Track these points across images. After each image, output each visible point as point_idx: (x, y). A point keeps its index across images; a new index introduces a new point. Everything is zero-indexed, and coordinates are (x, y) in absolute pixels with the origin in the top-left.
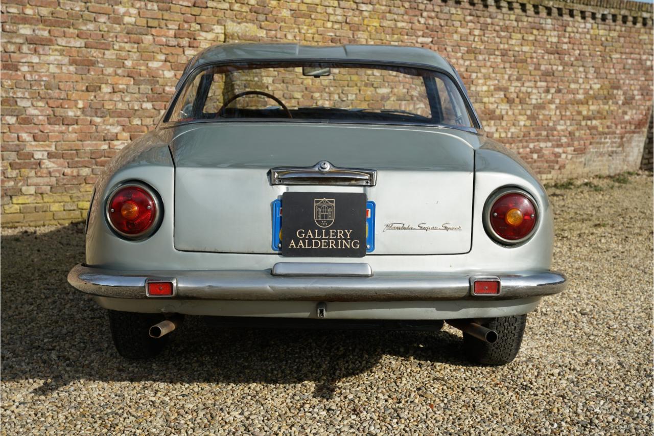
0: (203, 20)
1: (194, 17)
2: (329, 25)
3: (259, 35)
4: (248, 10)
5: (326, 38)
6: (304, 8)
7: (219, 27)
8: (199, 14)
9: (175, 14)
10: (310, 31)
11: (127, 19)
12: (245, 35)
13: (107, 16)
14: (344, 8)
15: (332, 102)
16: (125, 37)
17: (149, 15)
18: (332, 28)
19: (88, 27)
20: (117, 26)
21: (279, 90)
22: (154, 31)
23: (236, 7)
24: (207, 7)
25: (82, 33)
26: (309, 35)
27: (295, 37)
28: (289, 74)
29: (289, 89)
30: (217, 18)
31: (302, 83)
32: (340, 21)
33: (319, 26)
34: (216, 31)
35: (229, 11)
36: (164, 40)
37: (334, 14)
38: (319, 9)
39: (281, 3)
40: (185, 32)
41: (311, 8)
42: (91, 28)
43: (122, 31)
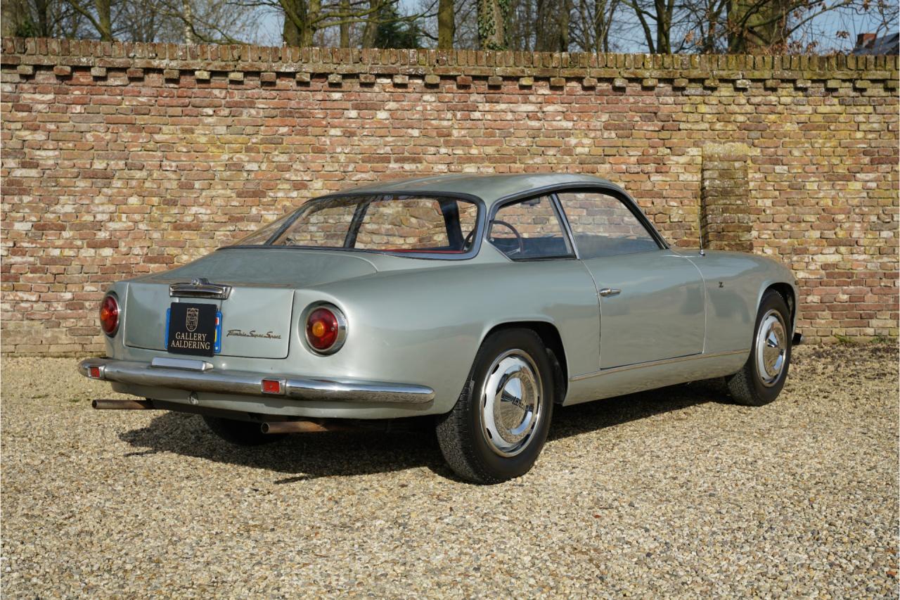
0: (674, 143)
1: (662, 141)
2: (859, 135)
3: (750, 154)
4: (736, 128)
5: (854, 151)
6: (818, 118)
7: (695, 149)
8: (669, 137)
9: (638, 140)
10: (828, 145)
11: (579, 150)
12: (729, 156)
13: (557, 149)
14: (883, 114)
15: (865, 225)
16: (578, 167)
17: (605, 143)
18: (865, 138)
19: (535, 160)
20: (568, 157)
21: (782, 213)
22: (611, 159)
23: (718, 126)
24: (679, 130)
25: (528, 167)
26: (826, 149)
27: (805, 152)
28: (797, 194)
29: (797, 212)
31: (817, 204)
32: (878, 129)
33: (842, 137)
34: (691, 154)
35: (709, 131)
36: (624, 167)
37: (867, 122)
38: (842, 118)
39: (783, 116)
40: (650, 157)
41: (830, 119)
42: (539, 162)
43: (574, 162)
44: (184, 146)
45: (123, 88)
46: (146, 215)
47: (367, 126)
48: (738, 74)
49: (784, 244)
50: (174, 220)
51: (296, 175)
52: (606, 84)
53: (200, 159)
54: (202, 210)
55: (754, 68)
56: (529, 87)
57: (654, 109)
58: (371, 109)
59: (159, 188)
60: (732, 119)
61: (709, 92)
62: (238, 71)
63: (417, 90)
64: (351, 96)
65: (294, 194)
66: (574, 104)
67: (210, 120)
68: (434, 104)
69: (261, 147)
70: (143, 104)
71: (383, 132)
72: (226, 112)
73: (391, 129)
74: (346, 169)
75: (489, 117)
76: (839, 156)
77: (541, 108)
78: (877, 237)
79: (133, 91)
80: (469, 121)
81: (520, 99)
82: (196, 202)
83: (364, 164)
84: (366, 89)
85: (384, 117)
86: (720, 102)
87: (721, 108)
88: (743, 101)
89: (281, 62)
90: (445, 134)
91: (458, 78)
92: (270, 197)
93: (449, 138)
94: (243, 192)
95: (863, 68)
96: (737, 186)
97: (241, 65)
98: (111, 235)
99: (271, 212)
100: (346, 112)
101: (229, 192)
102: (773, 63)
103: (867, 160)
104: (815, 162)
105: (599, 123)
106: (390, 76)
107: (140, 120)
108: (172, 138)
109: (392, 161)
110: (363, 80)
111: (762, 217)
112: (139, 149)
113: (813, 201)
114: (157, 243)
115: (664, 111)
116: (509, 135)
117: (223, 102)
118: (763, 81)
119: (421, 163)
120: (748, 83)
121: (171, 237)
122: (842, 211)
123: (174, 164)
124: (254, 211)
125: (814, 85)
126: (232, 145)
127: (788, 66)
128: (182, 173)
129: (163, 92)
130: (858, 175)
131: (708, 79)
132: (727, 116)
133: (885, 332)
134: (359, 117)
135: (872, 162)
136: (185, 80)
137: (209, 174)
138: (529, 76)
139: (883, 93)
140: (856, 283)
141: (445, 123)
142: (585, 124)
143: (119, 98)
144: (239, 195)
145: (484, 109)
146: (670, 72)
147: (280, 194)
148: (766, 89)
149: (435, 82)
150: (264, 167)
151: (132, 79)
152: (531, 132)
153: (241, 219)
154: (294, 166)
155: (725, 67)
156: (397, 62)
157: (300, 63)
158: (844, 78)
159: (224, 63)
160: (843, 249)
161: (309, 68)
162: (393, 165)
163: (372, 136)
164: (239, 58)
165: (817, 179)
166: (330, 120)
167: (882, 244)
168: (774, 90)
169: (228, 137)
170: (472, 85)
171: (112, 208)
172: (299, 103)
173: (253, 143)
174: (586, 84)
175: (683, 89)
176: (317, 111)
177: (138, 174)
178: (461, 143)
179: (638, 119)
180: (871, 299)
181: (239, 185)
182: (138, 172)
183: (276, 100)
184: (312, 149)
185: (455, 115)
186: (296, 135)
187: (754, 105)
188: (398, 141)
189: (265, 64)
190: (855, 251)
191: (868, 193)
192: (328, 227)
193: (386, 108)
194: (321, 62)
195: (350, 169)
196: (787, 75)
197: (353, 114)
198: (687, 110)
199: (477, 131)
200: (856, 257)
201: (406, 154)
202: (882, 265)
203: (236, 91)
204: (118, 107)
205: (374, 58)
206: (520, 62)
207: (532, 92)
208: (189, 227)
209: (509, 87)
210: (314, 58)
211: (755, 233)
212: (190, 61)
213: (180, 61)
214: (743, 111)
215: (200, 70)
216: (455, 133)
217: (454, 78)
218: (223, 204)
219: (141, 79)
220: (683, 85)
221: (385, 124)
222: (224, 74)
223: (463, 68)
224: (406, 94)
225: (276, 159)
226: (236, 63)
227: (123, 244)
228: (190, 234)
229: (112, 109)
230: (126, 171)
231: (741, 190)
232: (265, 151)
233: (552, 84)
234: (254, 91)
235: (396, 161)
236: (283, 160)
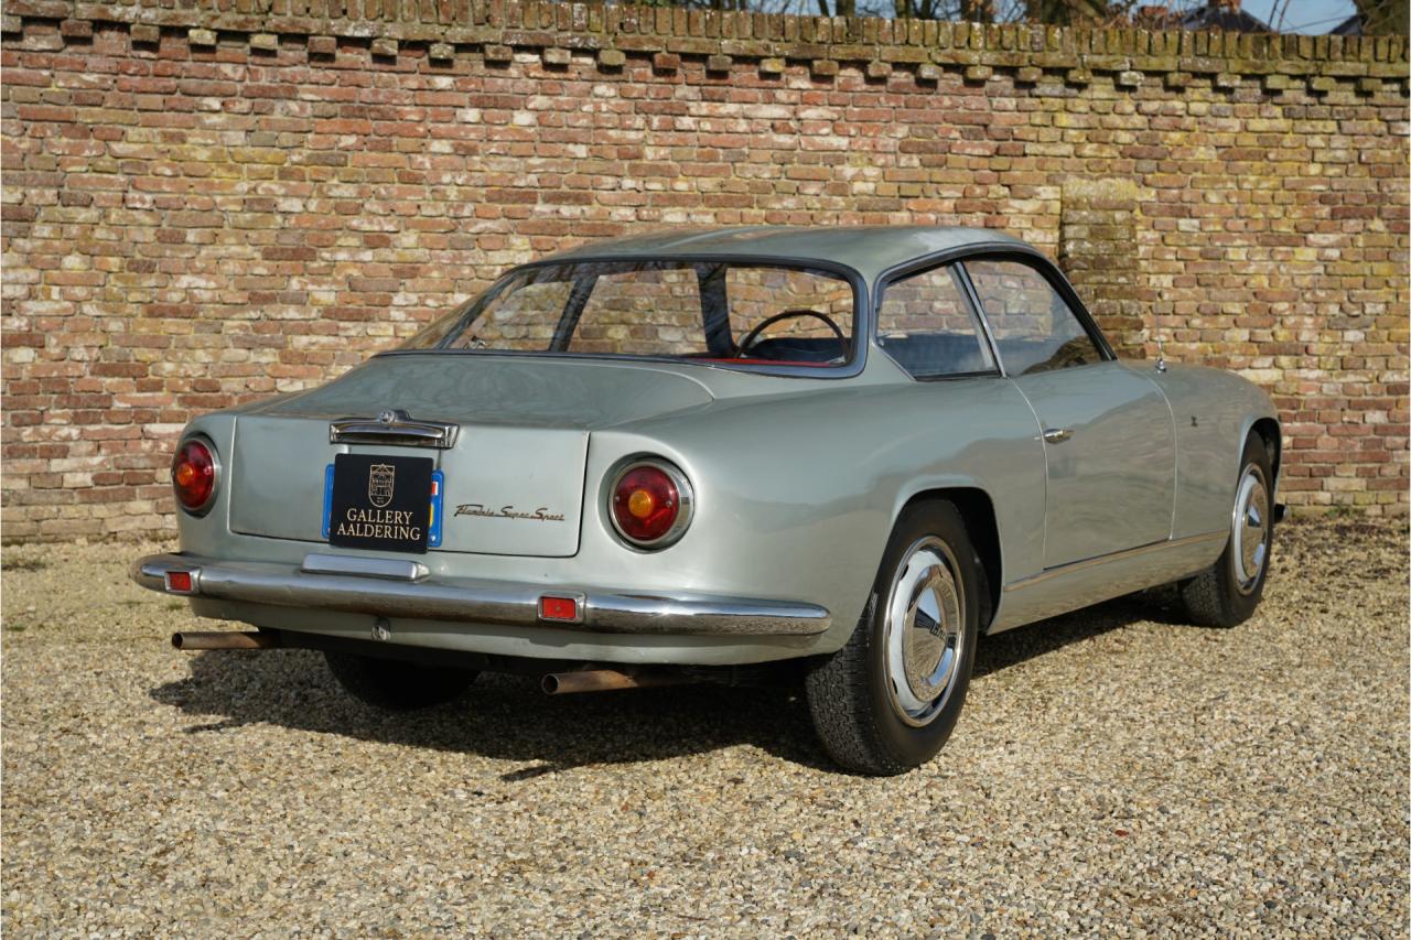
0: (1015, 178)
1: (996, 174)
2: (1314, 169)
3: (1139, 199)
4: (1117, 154)
5: (1305, 196)
6: (1249, 141)
7: (1050, 189)
8: (1007, 167)
9: (957, 171)
10: (1264, 185)
11: (858, 186)
12: (1106, 201)
13: (821, 184)
14: (1353, 135)
15: (1320, 320)
16: (856, 217)
17: (902, 175)
18: (1322, 174)
19: (785, 204)
20: (840, 199)
21: (1188, 299)
22: (911, 204)
23: (1089, 150)
24: (1025, 155)
25: (773, 215)
26: (1261, 192)
27: (1227, 197)
28: (1214, 267)
29: (1212, 296)
30: (1045, 173)
31: (1245, 284)
32: (1343, 160)
33: (1287, 172)
34: (1044, 196)
35: (1074, 158)
36: (932, 217)
37: (1328, 148)
38: (1288, 140)
39: (1192, 135)
40: (976, 202)
41: (1269, 140)
42: (791, 206)
43: (848, 208)
44: (168, 166)
45: (53, 55)
46: (97, 290)
47: (496, 138)
48: (1124, 62)
49: (1191, 351)
50: (148, 299)
51: (371, 222)
52: (904, 74)
53: (198, 189)
54: (201, 282)
55: (1149, 52)
56: (775, 76)
57: (983, 119)
58: (503, 108)
59: (120, 240)
60: (1111, 138)
61: (1074, 92)
62: (269, 33)
63: (584, 77)
64: (470, 82)
65: (367, 256)
66: (850, 107)
67: (215, 119)
68: (613, 102)
69: (308, 171)
70: (90, 86)
71: (524, 148)
72: (245, 105)
73: (538, 144)
74: (459, 213)
75: (707, 126)
76: (1283, 204)
77: (795, 113)
78: (1339, 340)
79: (72, 62)
80: (673, 133)
81: (760, 96)
82: (189, 268)
83: (490, 204)
84: (495, 72)
85: (526, 123)
86: (1092, 109)
87: (1094, 120)
88: (1130, 108)
89: (345, 18)
90: (632, 155)
91: (657, 57)
92: (323, 259)
93: (638, 162)
94: (275, 251)
95: (1324, 56)
96: (1118, 251)
97: (273, 21)
98: (30, 324)
99: (325, 287)
100: (459, 111)
101: (249, 250)
102: (1180, 44)
103: (1325, 211)
104: (1243, 214)
105: (892, 141)
106: (538, 49)
107: (84, 115)
108: (145, 150)
109: (540, 201)
110: (491, 56)
111: (1157, 304)
112: (84, 169)
113: (1239, 280)
114: (116, 340)
115: (1000, 122)
116: (742, 158)
117: (239, 87)
118: (1162, 74)
119: (589, 203)
120: (1139, 77)
121: (143, 330)
122: (1284, 297)
123: (148, 198)
124: (295, 284)
125: (1245, 84)
126: (255, 166)
127: (1205, 50)
128: (163, 213)
129: (129, 64)
130: (1311, 236)
131: (1074, 68)
132: (1103, 133)
133: (1348, 500)
134: (483, 120)
135: (1333, 215)
136: (170, 45)
137: (214, 217)
138: (778, 57)
139: (1353, 100)
140: (1303, 417)
141: (632, 135)
142: (869, 141)
143: (46, 73)
144: (268, 256)
145: (699, 113)
146: (1013, 56)
147: (342, 256)
148: (1167, 88)
149: (617, 63)
150: (313, 205)
151: (70, 40)
152: (778, 154)
153: (269, 299)
154: (367, 206)
155: (1102, 49)
156: (551, 24)
157: (380, 21)
158: (1295, 72)
159: (242, 17)
160: (1284, 360)
161: (396, 31)
162: (540, 207)
163: (506, 155)
164: (270, 8)
165: (1246, 243)
166: (431, 126)
167: (1346, 353)
168: (1179, 90)
169: (249, 150)
170: (679, 70)
171: (33, 275)
172: (376, 93)
173: (294, 163)
174: (872, 72)
175: (1032, 85)
176: (407, 109)
177: (83, 215)
178: (656, 170)
179: (956, 135)
180: (1327, 444)
181: (269, 238)
182: (83, 210)
183: (335, 87)
184: (400, 176)
185: (648, 122)
186: (370, 150)
187: (1146, 114)
188: (551, 165)
189: (318, 22)
190: (1303, 364)
191: (1326, 267)
192: (425, 313)
193: (531, 106)
194: (418, 21)
195: (466, 212)
196: (1203, 65)
197: (472, 115)
198: (1038, 121)
199: (686, 150)
200: (1304, 373)
201: (564, 188)
202: (1346, 388)
203: (262, 69)
204: (43, 90)
205: (512, 17)
206: (763, 31)
207: (780, 84)
208: (175, 312)
209: (742, 74)
210: (406, 13)
211: (1146, 332)
212: (179, 11)
213: (161, 11)
214: (1130, 126)
215: (198, 28)
216: (649, 153)
217: (649, 56)
218: (238, 270)
219: (87, 41)
220: (1034, 77)
221: (528, 135)
222: (243, 36)
223: (664, 39)
224: (565, 83)
225: (335, 192)
226: (264, 17)
227: (54, 341)
228: (178, 325)
229: (32, 93)
230: (59, 208)
231: (1125, 259)
232: (314, 177)
233: (816, 71)
234: (295, 69)
235: (547, 200)
236: (346, 195)
